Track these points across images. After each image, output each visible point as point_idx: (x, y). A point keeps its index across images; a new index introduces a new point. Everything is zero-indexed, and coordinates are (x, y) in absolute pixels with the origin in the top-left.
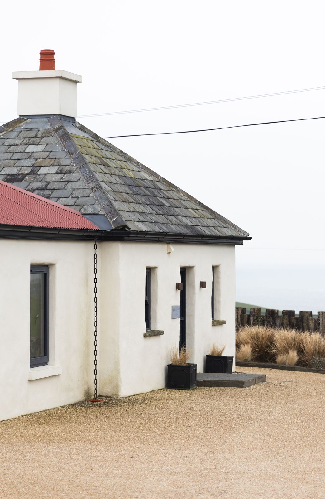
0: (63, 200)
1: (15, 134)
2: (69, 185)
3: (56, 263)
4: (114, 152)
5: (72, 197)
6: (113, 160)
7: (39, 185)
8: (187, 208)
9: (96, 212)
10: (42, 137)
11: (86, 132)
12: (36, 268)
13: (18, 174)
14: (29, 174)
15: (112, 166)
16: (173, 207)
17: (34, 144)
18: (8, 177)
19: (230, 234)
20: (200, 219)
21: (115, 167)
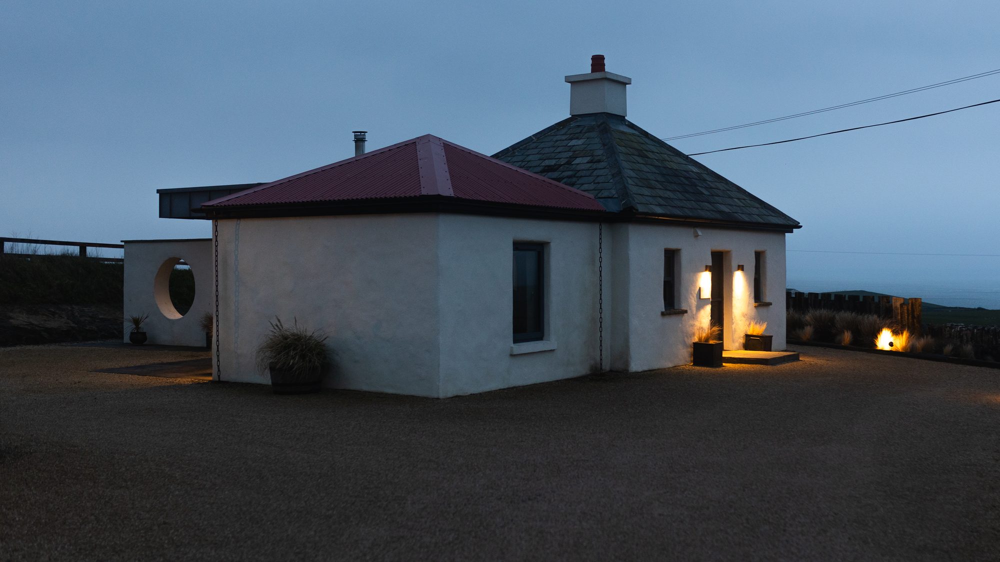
0: (586, 187)
1: (564, 131)
2: (595, 173)
3: (549, 241)
4: (662, 147)
5: (594, 183)
6: (657, 153)
7: (570, 173)
8: (732, 198)
9: (610, 196)
10: (586, 133)
11: (635, 129)
12: (519, 246)
13: (555, 165)
14: (564, 164)
15: (651, 157)
16: (713, 196)
17: (577, 138)
18: (546, 168)
19: (775, 222)
20: (743, 208)
21: (655, 159)
